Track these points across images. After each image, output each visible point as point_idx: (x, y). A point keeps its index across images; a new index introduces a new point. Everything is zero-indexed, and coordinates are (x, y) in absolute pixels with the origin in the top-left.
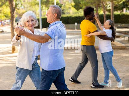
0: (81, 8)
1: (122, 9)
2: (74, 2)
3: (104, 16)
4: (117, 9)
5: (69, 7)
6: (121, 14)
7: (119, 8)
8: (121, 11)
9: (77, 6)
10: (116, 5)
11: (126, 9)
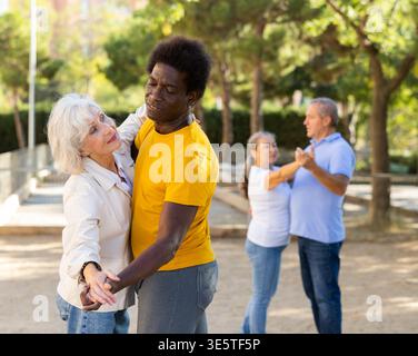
0: (135, 81)
1: (289, 92)
2: (109, 57)
3: (225, 115)
4: (272, 93)
5: (86, 73)
6: (284, 113)
7: (279, 88)
8: (286, 100)
9: (119, 73)
10: (271, 79)
11: (304, 95)
